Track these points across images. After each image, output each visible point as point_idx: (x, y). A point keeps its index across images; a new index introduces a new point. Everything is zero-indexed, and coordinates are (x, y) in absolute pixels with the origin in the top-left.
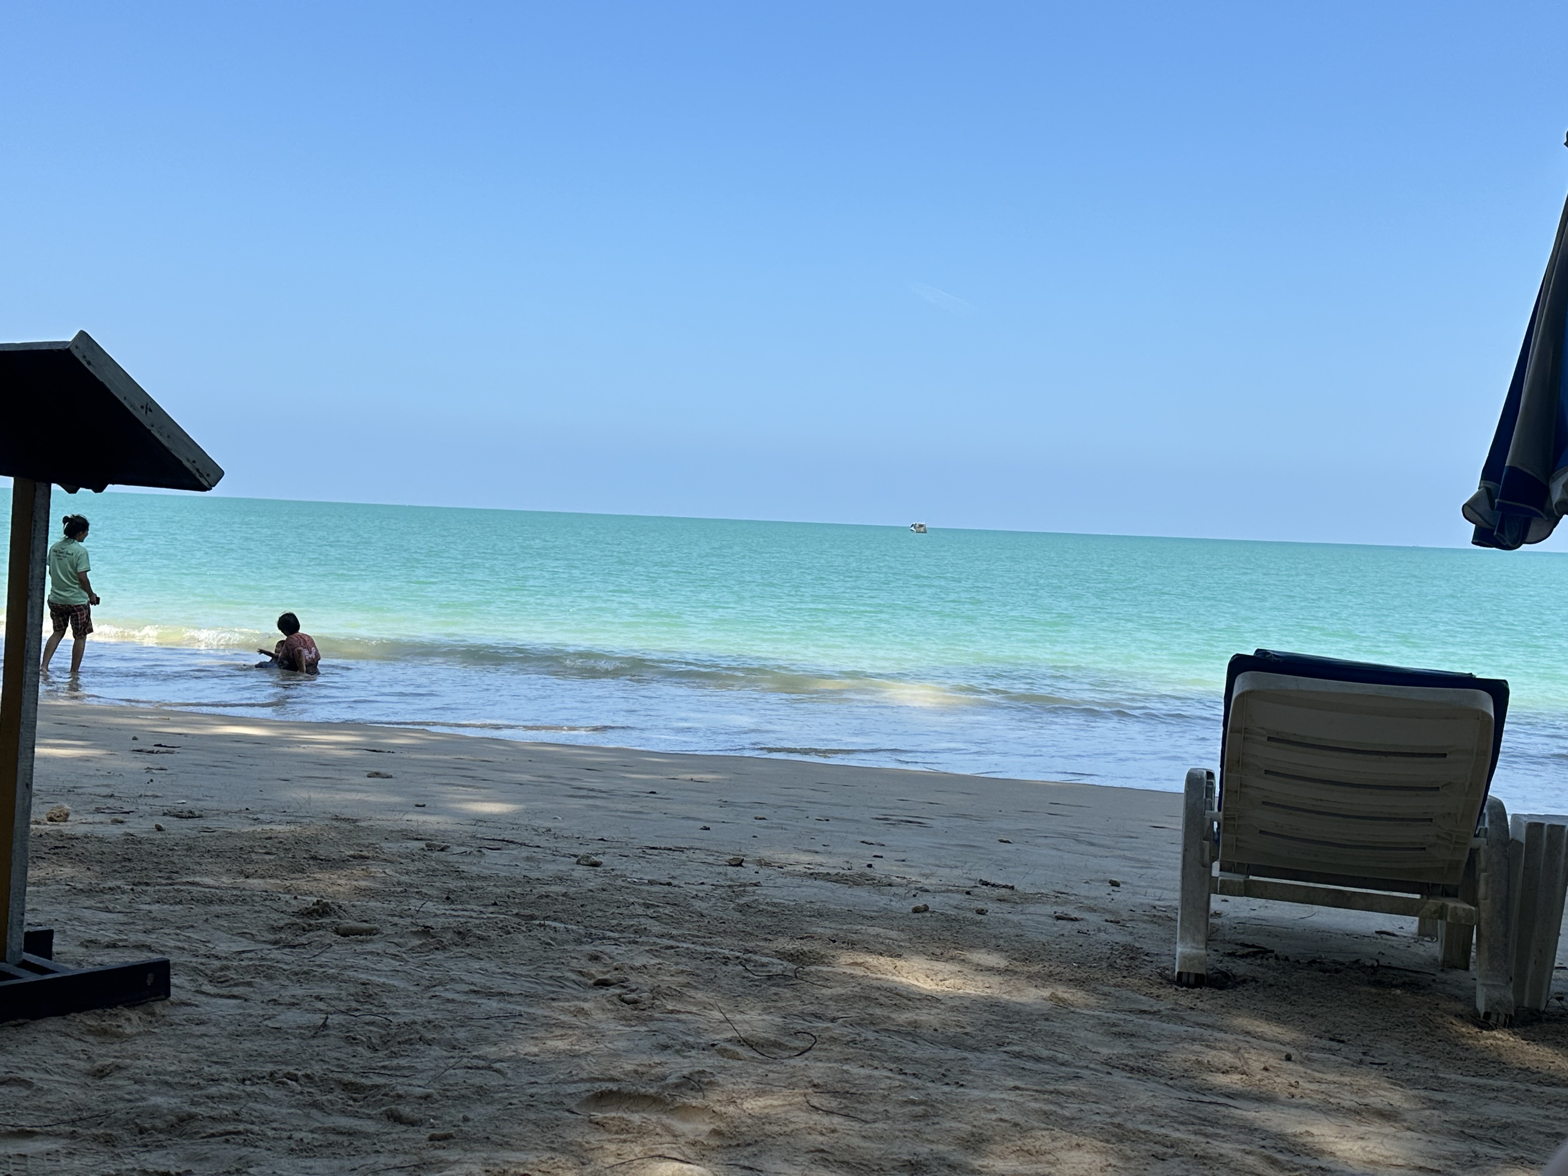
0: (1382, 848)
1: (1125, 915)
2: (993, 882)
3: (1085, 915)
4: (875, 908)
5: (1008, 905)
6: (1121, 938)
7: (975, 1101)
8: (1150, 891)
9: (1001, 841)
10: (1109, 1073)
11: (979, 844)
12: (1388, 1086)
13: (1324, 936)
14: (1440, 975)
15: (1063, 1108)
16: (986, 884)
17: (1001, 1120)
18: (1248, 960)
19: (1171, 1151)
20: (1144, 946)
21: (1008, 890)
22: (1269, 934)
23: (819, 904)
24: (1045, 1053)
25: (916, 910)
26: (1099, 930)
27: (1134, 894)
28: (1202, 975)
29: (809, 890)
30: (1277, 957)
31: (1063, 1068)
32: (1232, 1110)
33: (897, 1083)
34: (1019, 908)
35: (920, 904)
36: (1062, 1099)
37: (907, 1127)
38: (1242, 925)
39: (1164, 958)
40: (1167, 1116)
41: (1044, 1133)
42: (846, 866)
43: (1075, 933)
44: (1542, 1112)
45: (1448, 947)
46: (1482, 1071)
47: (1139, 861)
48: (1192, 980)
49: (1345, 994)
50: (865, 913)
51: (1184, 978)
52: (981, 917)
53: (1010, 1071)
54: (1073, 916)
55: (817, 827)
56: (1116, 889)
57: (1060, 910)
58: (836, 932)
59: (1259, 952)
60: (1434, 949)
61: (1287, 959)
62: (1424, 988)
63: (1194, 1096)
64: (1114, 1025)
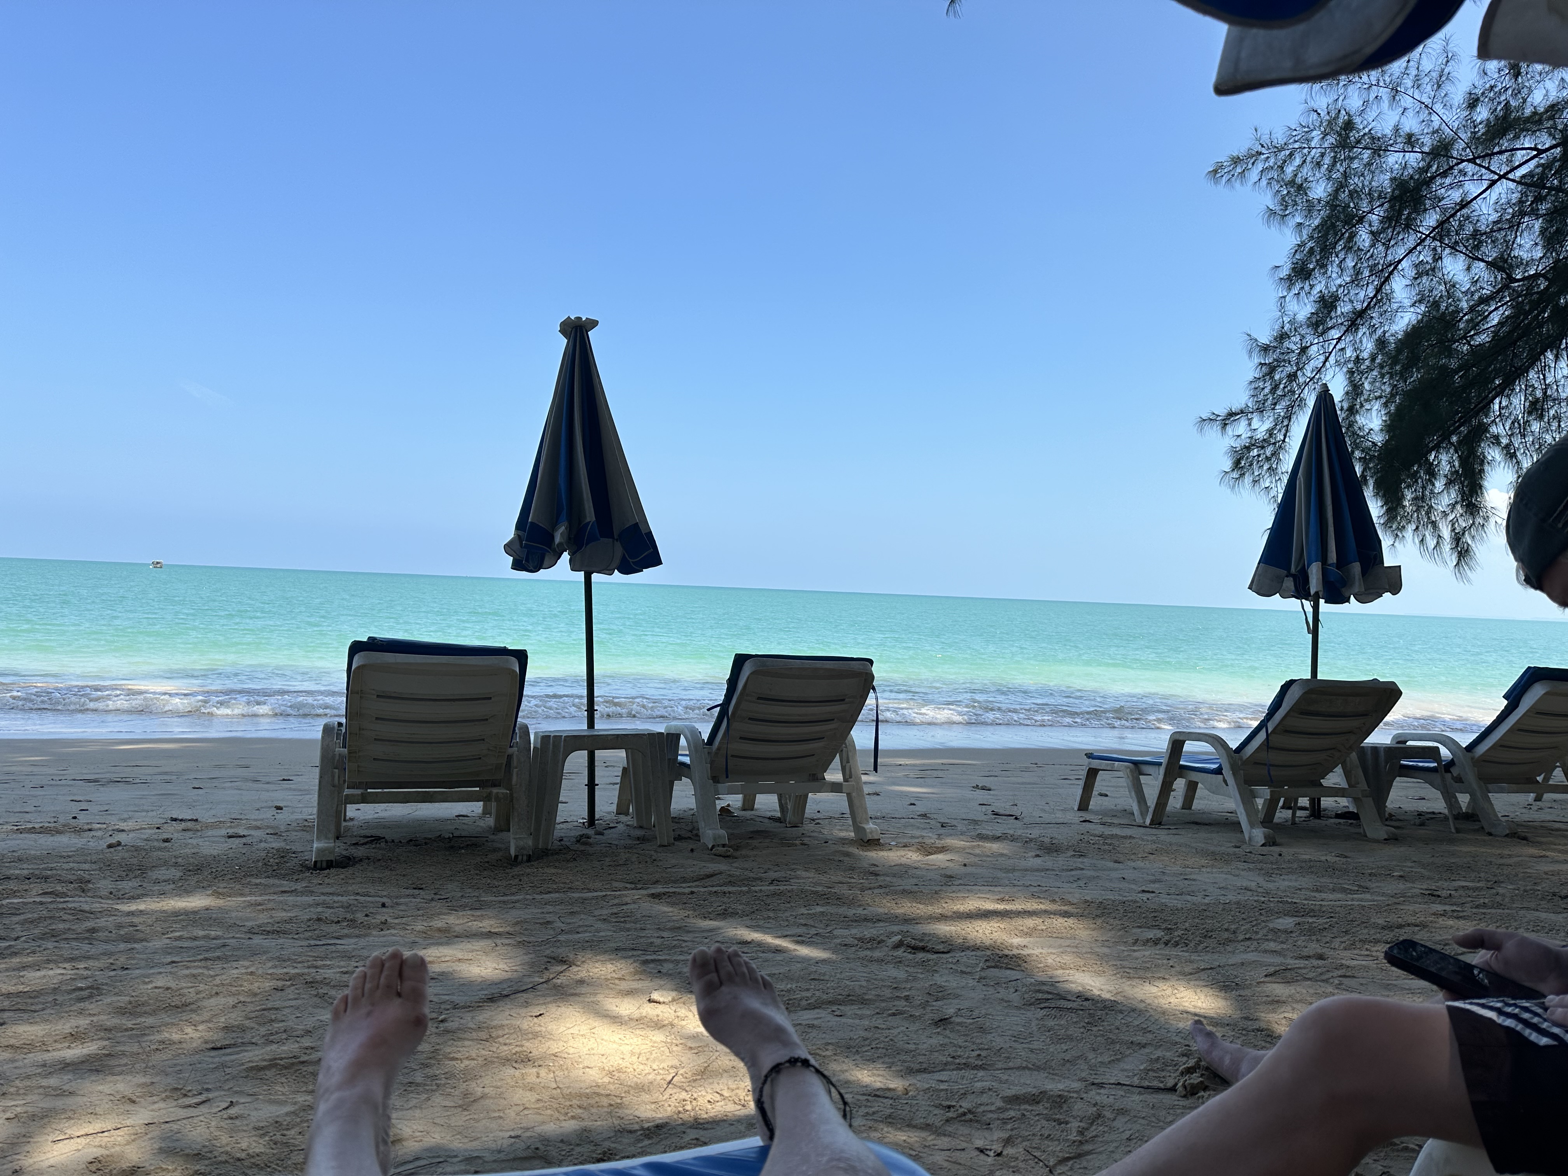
0: (453, 761)
1: (283, 828)
2: (180, 818)
3: (252, 832)
4: (73, 849)
5: (191, 833)
6: (277, 844)
7: (137, 978)
8: (304, 810)
9: (194, 788)
10: (250, 938)
11: (175, 792)
12: (447, 911)
13: (421, 823)
14: (491, 837)
15: (209, 969)
16: (175, 820)
17: (156, 987)
18: (367, 846)
19: (288, 983)
20: (293, 848)
21: (193, 823)
22: (384, 827)
23: (19, 852)
24: (201, 933)
25: (110, 846)
26: (261, 841)
27: (292, 813)
28: (332, 861)
29: (14, 842)
30: (386, 842)
31: (215, 941)
32: (338, 946)
33: (69, 977)
34: (199, 834)
35: (113, 841)
36: (209, 963)
37: (72, 1008)
38: (367, 824)
39: (306, 853)
40: (289, 960)
41: (190, 990)
42: (53, 820)
43: (241, 846)
44: (540, 911)
45: (497, 819)
46: (508, 892)
47: (301, 790)
48: (324, 865)
49: (428, 858)
50: (64, 854)
51: (319, 865)
52: (167, 844)
53: (170, 951)
54: (242, 834)
55: (31, 793)
56: (279, 811)
57: (231, 831)
58: (32, 871)
59: (376, 839)
60: (490, 821)
61: (393, 841)
62: (480, 846)
63: (312, 942)
64: (260, 904)
